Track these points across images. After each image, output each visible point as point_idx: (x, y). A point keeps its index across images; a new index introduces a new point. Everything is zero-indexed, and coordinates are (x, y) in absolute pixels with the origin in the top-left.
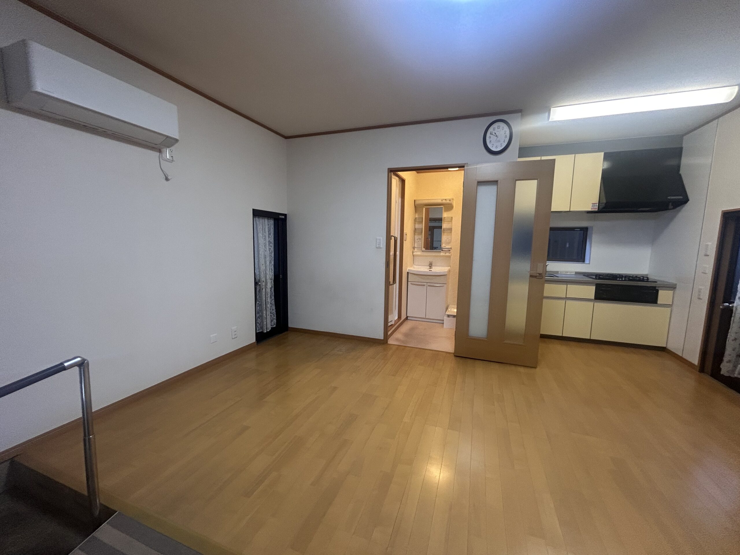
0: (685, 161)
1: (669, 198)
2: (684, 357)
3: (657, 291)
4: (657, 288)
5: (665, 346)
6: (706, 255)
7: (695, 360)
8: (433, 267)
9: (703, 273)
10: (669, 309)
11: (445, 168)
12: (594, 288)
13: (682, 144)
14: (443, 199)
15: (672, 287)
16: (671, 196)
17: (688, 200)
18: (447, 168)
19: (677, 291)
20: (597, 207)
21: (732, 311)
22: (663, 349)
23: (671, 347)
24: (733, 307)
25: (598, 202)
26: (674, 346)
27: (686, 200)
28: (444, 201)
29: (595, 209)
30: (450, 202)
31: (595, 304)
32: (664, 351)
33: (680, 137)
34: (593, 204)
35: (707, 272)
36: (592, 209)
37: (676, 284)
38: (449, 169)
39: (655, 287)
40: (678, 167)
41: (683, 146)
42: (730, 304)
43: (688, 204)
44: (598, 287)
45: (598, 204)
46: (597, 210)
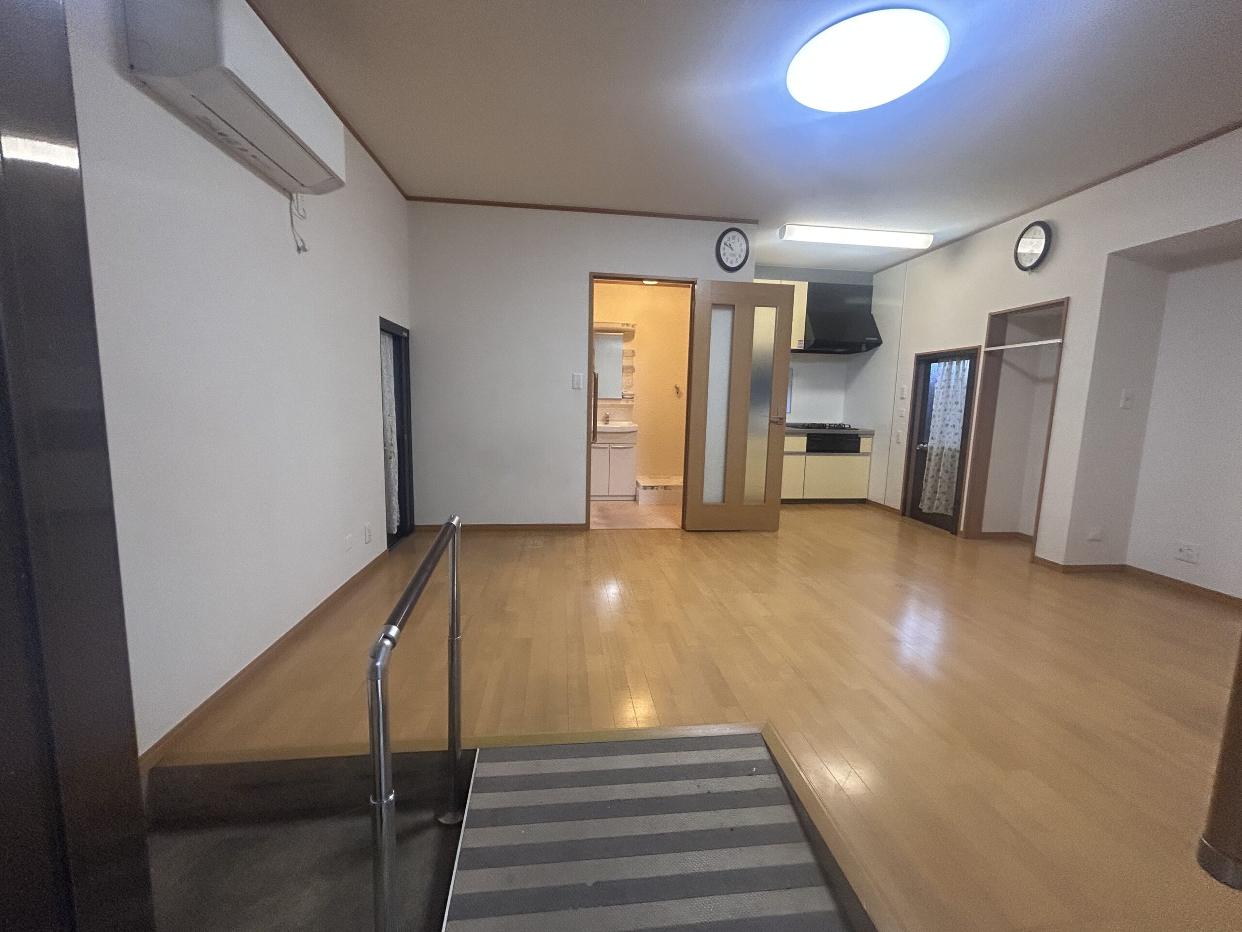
0: (876, 301)
1: (867, 339)
2: (887, 504)
3: (859, 439)
4: (859, 436)
5: (866, 498)
6: (902, 399)
7: (898, 506)
8: (610, 422)
9: (900, 416)
10: (868, 458)
11: (639, 279)
12: (805, 439)
13: (872, 281)
14: (625, 324)
15: (870, 434)
16: (869, 337)
17: (882, 342)
18: (642, 280)
19: (875, 437)
20: (803, 345)
21: (926, 451)
22: (864, 501)
23: (872, 497)
24: (927, 447)
25: (803, 339)
26: (875, 496)
27: (879, 343)
28: (625, 327)
29: (801, 347)
30: (633, 328)
31: (807, 457)
32: (865, 503)
33: (871, 275)
34: (799, 341)
35: (904, 415)
36: (798, 347)
37: (874, 431)
38: (645, 282)
39: (857, 435)
40: (870, 307)
41: (874, 284)
42: (924, 444)
43: (880, 347)
44: (810, 437)
45: (803, 342)
46: (803, 348)
